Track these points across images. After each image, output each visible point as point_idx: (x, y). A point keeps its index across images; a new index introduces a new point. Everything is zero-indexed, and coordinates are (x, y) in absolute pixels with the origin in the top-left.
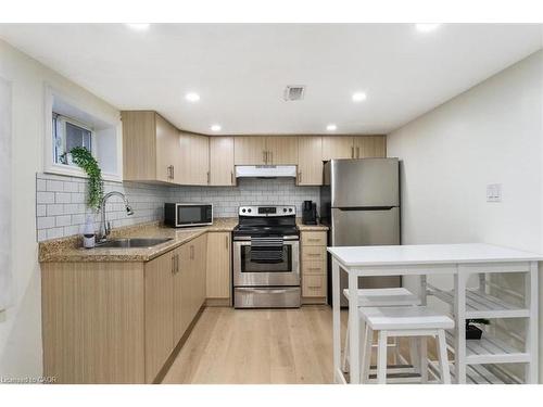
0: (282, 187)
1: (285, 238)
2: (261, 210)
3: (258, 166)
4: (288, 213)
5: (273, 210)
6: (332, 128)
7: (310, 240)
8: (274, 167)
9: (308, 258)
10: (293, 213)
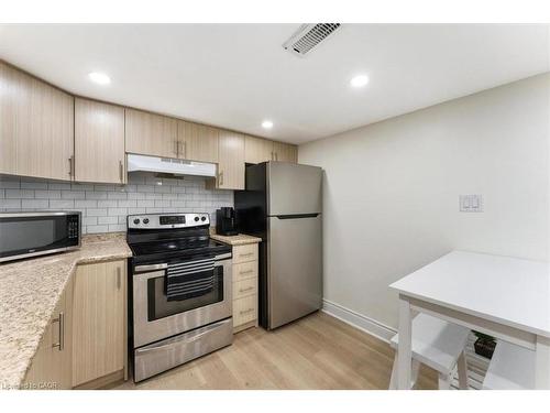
0: (190, 190)
1: (217, 257)
2: (164, 220)
3: (165, 159)
4: (200, 223)
5: (181, 219)
6: (267, 126)
7: (241, 255)
8: (188, 162)
9: (240, 278)
10: (207, 222)
